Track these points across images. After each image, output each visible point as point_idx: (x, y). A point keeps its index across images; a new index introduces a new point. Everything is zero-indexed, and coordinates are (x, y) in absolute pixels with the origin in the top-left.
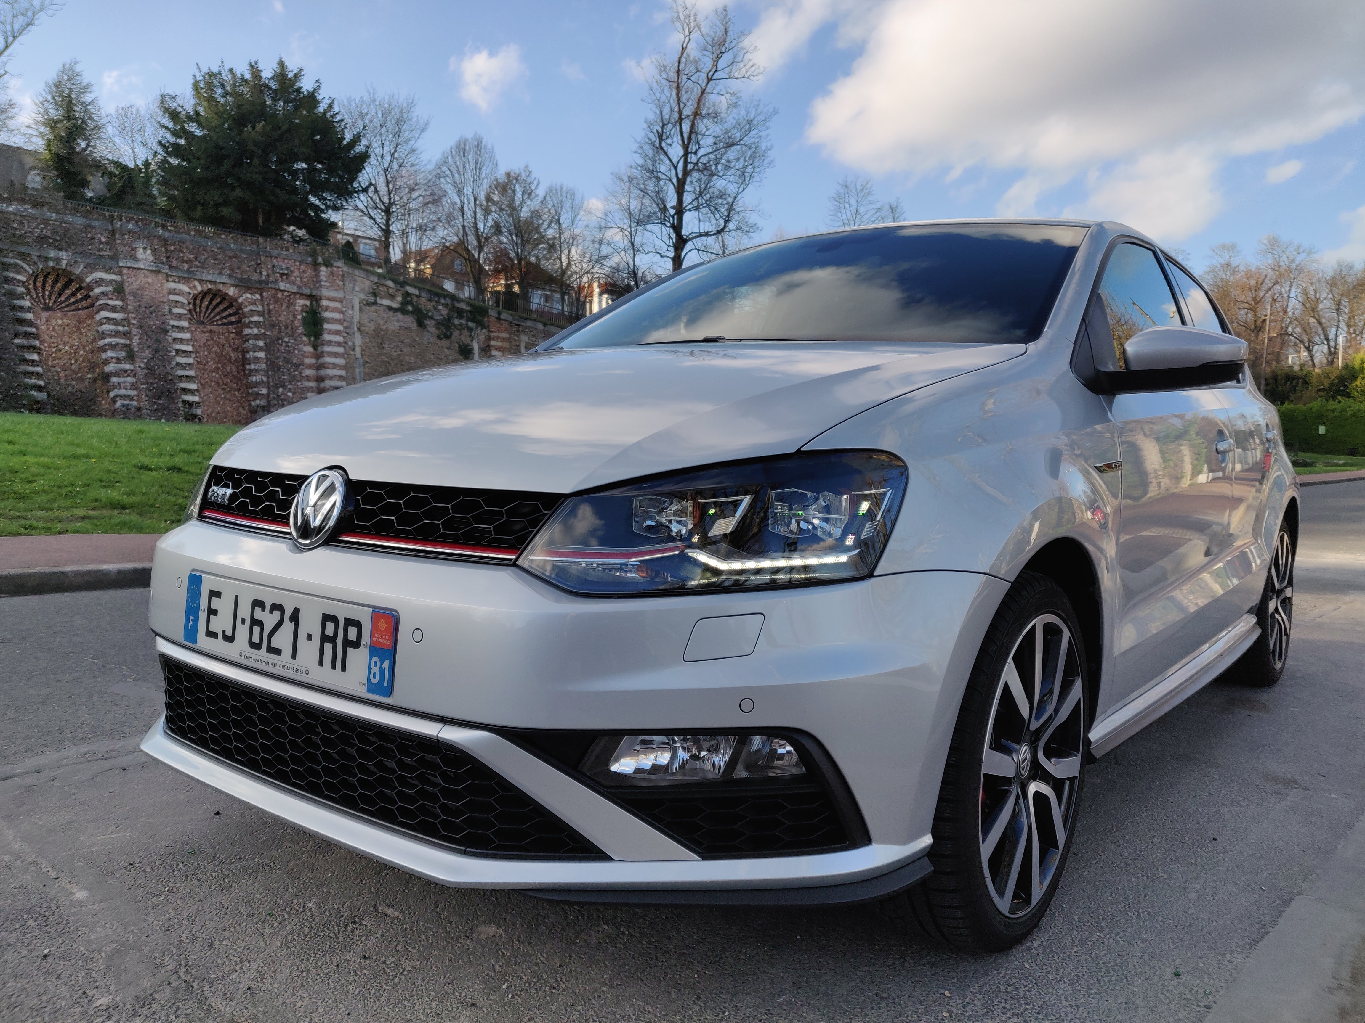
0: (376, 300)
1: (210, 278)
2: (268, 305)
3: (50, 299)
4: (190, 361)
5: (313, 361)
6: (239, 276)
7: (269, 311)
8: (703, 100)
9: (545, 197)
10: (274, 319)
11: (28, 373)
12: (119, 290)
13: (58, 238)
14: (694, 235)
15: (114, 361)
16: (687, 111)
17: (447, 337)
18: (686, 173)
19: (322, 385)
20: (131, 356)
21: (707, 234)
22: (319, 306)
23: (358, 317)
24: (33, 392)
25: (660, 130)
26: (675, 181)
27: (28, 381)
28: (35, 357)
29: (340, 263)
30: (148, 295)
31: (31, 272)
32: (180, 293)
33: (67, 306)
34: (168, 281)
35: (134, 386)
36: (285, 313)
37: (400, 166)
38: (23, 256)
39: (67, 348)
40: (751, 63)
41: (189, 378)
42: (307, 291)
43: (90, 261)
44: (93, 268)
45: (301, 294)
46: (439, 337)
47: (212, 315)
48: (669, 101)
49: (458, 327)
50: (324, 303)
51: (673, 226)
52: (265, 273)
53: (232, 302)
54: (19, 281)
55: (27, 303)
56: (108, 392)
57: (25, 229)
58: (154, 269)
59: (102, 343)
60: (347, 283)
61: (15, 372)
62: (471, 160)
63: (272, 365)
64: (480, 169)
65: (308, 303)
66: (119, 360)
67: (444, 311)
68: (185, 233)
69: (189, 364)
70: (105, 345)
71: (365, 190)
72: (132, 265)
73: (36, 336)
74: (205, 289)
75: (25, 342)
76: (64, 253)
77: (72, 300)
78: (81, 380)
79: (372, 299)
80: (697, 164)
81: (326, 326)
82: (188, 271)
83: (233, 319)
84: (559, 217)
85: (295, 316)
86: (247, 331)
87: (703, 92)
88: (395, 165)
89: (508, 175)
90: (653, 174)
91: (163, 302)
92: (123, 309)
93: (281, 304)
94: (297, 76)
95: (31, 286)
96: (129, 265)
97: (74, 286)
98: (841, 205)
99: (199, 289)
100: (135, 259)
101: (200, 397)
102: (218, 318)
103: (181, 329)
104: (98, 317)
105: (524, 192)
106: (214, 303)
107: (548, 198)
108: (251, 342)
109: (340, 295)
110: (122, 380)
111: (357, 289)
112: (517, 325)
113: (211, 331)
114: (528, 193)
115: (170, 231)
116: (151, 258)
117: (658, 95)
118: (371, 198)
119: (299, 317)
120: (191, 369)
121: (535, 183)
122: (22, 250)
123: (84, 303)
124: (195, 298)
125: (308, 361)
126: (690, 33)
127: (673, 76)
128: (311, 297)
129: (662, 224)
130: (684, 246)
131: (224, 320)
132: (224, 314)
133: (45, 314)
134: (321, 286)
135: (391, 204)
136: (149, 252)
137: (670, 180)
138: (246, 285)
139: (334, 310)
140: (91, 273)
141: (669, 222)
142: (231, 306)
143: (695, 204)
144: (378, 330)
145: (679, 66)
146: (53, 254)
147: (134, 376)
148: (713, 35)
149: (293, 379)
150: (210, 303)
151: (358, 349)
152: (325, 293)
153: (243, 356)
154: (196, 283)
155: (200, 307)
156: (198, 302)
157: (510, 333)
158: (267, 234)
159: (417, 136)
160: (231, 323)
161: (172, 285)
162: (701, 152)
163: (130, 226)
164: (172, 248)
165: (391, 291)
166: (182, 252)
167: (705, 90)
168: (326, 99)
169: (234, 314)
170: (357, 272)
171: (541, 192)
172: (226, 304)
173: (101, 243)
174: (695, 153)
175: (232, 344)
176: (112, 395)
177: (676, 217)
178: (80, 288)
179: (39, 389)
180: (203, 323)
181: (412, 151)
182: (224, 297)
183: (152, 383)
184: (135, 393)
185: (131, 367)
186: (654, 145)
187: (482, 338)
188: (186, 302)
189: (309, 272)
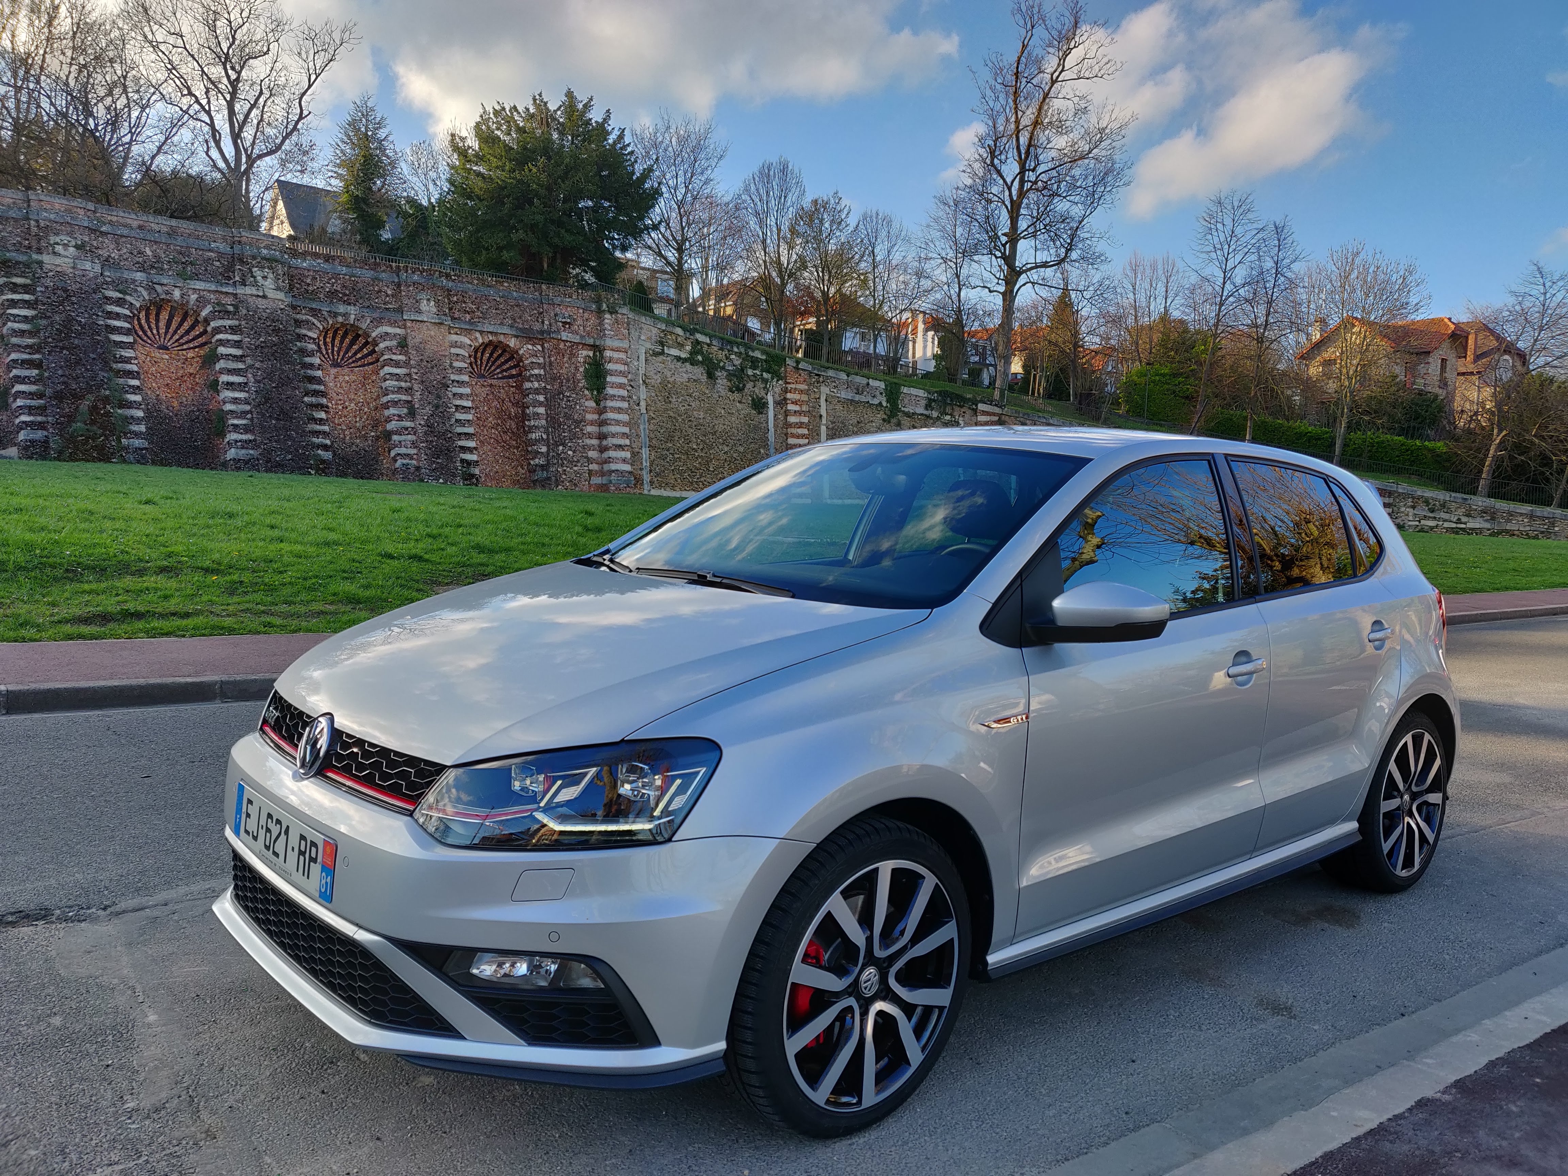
0: (663, 350)
1: (491, 329)
2: (549, 357)
3: (338, 355)
4: (470, 417)
5: (596, 417)
6: (521, 326)
7: (551, 363)
8: (1046, 108)
9: (857, 226)
10: (555, 371)
11: (316, 432)
12: (403, 345)
13: (347, 292)
14: (1029, 266)
15: (396, 418)
16: (1026, 121)
17: (740, 390)
18: (1022, 194)
19: (604, 443)
20: (412, 413)
21: (1045, 265)
22: (602, 356)
23: (644, 369)
24: (319, 452)
25: (991, 143)
26: (1008, 203)
27: (315, 440)
28: (323, 415)
29: (625, 310)
30: (431, 348)
31: (321, 328)
32: (461, 346)
33: (353, 362)
34: (450, 333)
35: (414, 444)
36: (566, 365)
37: (695, 198)
38: (315, 312)
39: (352, 405)
40: (1105, 60)
41: (468, 436)
42: (591, 341)
43: (376, 315)
44: (378, 322)
45: (584, 344)
46: (731, 390)
47: (493, 368)
48: (1005, 110)
49: (752, 378)
50: (608, 353)
51: (1004, 257)
52: (546, 322)
53: (513, 355)
54: (310, 338)
55: (316, 361)
56: (389, 452)
57: (317, 284)
58: (437, 321)
59: (385, 399)
60: (632, 331)
61: (304, 431)
62: (775, 187)
63: (553, 422)
64: (785, 197)
65: (591, 354)
66: (400, 418)
67: (738, 362)
68: (468, 283)
69: (468, 421)
70: (388, 402)
71: (655, 227)
72: (416, 318)
73: (323, 394)
74: (486, 340)
75: (313, 400)
76: (352, 308)
77: (359, 356)
78: (365, 438)
79: (658, 349)
80: (1035, 183)
81: (609, 379)
82: (470, 323)
83: (514, 372)
84: (873, 248)
85: (577, 369)
86: (527, 385)
87: (1046, 96)
88: (689, 198)
89: (815, 202)
90: (982, 195)
91: (445, 356)
92: (407, 364)
93: (563, 355)
94: (587, 106)
95: (321, 343)
96: (413, 318)
97: (362, 340)
98: (1213, 226)
99: (481, 341)
100: (419, 312)
101: (479, 456)
102: (498, 371)
103: (461, 384)
104: (382, 373)
105: (832, 222)
106: (495, 355)
107: (861, 226)
108: (531, 396)
109: (625, 344)
110: (403, 438)
111: (643, 338)
112: (817, 375)
113: (491, 385)
114: (838, 223)
115: (453, 281)
116: (435, 310)
117: (991, 104)
118: (663, 236)
119: (581, 369)
120: (471, 426)
121: (845, 212)
122: (314, 306)
123: (370, 359)
124: (476, 350)
125: (590, 417)
126: (1033, 27)
127: (1010, 79)
128: (594, 347)
129: (991, 254)
130: (1017, 280)
131: (505, 374)
132: (505, 367)
133: (333, 371)
134: (605, 335)
135: (685, 240)
136: (432, 303)
137: (1003, 202)
138: (528, 336)
139: (618, 361)
140: (377, 327)
141: (1000, 251)
142: (511, 358)
143: (1031, 230)
144: (664, 383)
145: (1017, 68)
146: (342, 308)
147: (415, 434)
148: (1059, 27)
149: (574, 437)
150: (491, 355)
151: (643, 404)
152: (609, 342)
153: (523, 412)
154: (478, 335)
155: (481, 360)
156: (479, 354)
157: (809, 385)
158: (551, 280)
159: (714, 164)
160: (512, 376)
161: (454, 338)
162: (1040, 169)
163: (416, 277)
164: (455, 299)
165: (679, 339)
166: (465, 302)
167: (1048, 94)
168: (616, 129)
169: (515, 367)
170: (643, 319)
171: (852, 221)
172: (508, 356)
173: (387, 296)
174: (1033, 170)
175: (512, 399)
176: (393, 453)
177: (1008, 246)
178: (367, 343)
179: (325, 448)
180: (483, 376)
181: (707, 182)
182: (505, 348)
183: (432, 441)
184: (415, 451)
185: (412, 425)
186: (985, 163)
187: (777, 390)
188: (467, 355)
189: (593, 320)
